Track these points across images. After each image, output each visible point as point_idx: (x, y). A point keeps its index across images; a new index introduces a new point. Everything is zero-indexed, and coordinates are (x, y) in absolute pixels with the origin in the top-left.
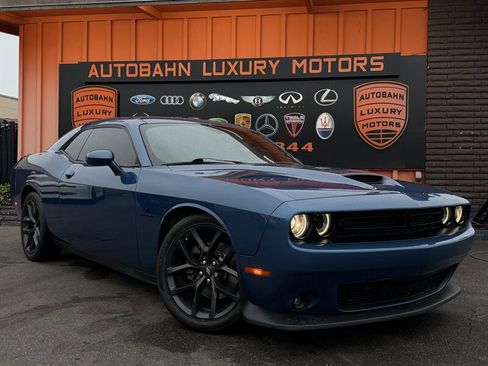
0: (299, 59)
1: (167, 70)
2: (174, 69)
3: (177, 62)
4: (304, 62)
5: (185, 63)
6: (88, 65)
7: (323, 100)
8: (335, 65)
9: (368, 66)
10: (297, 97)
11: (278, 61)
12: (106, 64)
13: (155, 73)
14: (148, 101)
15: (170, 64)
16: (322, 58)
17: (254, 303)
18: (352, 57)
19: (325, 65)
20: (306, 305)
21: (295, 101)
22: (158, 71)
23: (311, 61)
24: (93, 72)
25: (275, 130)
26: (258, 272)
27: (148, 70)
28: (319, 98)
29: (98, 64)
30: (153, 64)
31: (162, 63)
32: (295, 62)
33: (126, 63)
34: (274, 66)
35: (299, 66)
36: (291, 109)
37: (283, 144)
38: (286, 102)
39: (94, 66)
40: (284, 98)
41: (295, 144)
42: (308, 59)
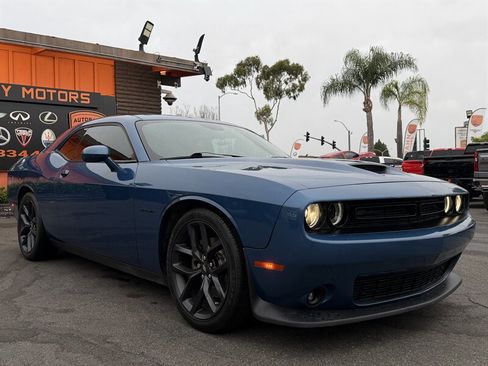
0: (28, 88)
4: (32, 90)
7: (46, 119)
8: (55, 95)
9: (80, 99)
10: (25, 116)
11: (10, 87)
16: (46, 89)
17: (264, 300)
18: (68, 91)
19: (48, 94)
20: (321, 300)
21: (24, 119)
23: (37, 90)
25: (8, 140)
26: (269, 266)
28: (43, 119)
32: (24, 89)
34: (7, 90)
35: (28, 93)
36: (21, 124)
37: (15, 152)
38: (16, 119)
40: (15, 115)
41: (25, 152)
42: (35, 88)
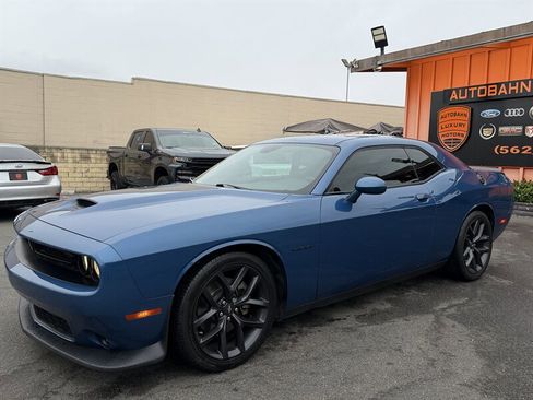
1: (511, 88)
2: (516, 88)
3: (519, 82)
5: (526, 82)
6: (450, 92)
12: (463, 89)
13: (501, 91)
14: (494, 115)
15: (514, 84)
22: (503, 90)
24: (454, 96)
27: (495, 90)
29: (457, 90)
30: (499, 85)
31: (507, 84)
33: (478, 86)
39: (454, 92)
